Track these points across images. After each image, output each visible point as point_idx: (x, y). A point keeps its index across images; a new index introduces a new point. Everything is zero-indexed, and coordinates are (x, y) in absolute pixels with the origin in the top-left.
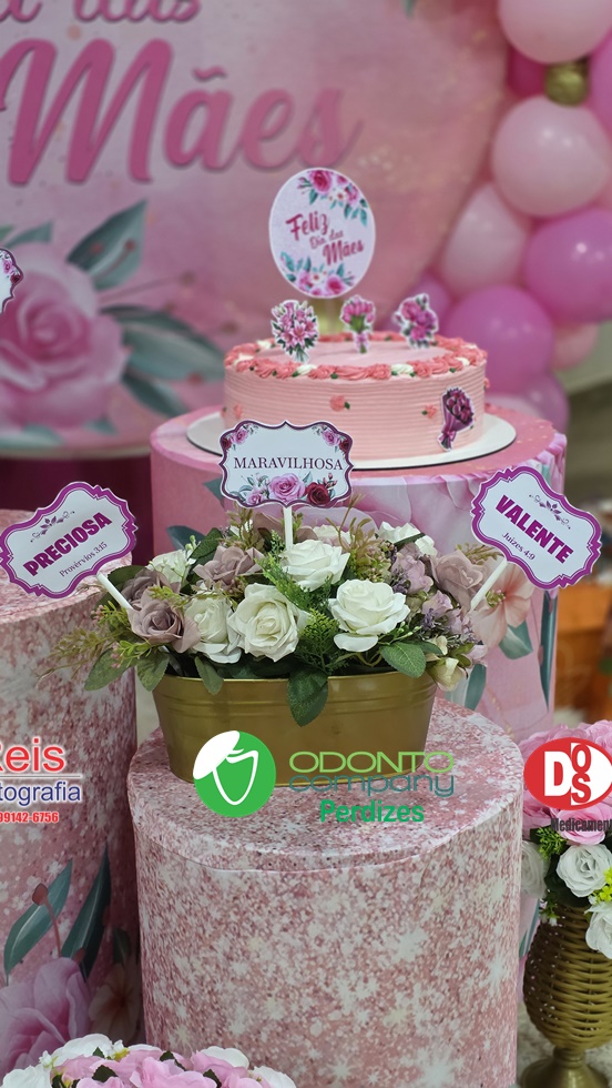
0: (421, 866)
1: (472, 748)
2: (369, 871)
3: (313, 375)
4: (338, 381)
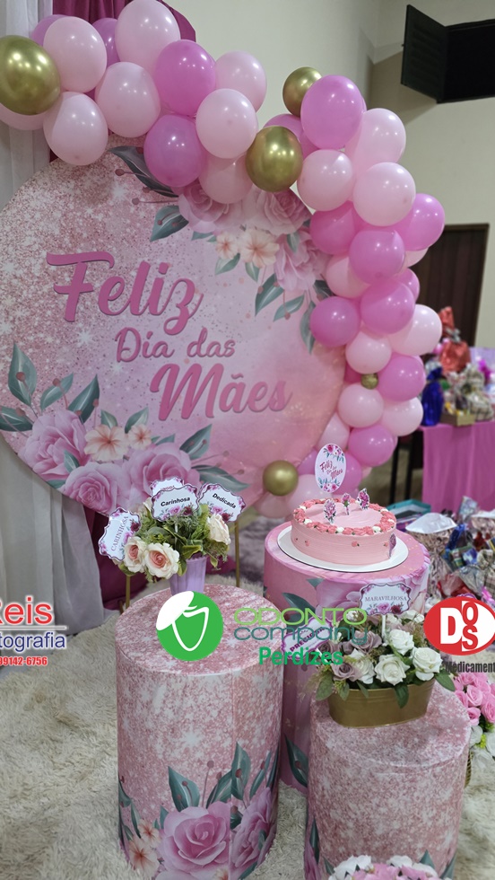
3: (344, 533)
4: (355, 536)
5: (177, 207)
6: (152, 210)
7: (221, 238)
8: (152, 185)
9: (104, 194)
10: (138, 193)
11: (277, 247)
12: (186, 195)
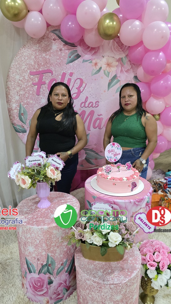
0: (121, 286)
1: (133, 255)
2: (112, 286)
3: (110, 179)
4: (114, 181)
5: (77, 50)
6: (67, 53)
7: (94, 61)
8: (66, 43)
9: (49, 48)
10: (62, 46)
11: (117, 63)
12: (80, 45)
